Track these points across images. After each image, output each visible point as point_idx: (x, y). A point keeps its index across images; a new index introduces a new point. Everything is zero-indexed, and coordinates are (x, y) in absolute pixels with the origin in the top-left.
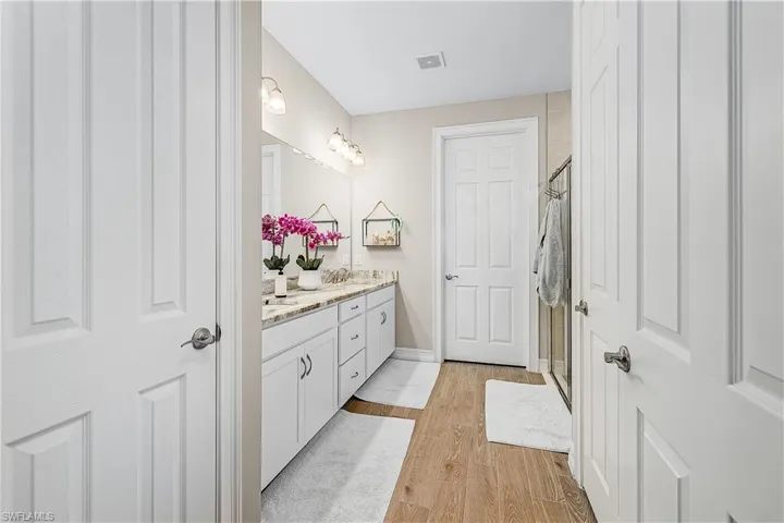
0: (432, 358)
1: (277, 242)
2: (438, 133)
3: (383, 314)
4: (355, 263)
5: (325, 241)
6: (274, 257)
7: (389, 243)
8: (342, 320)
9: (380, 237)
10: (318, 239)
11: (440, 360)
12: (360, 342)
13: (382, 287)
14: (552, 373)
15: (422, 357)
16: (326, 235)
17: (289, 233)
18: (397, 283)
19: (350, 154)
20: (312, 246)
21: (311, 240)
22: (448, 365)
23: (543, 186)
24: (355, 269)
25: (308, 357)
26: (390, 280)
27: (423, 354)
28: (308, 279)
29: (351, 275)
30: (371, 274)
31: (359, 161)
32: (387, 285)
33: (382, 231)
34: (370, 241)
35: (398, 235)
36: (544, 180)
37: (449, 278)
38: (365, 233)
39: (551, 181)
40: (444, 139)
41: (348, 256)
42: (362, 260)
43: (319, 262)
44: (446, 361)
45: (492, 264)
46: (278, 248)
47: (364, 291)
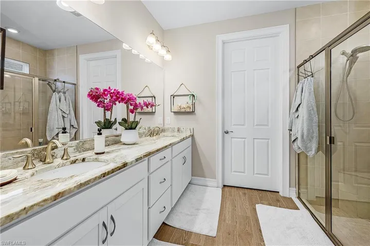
0: (215, 185)
1: (108, 108)
2: (221, 38)
3: (184, 158)
4: (166, 122)
5: (142, 108)
6: (106, 120)
7: (188, 110)
8: (151, 171)
9: (182, 107)
10: (136, 107)
11: (221, 185)
12: (168, 183)
13: (184, 139)
14: (299, 198)
15: (209, 184)
16: (142, 103)
17: (117, 103)
18: (192, 136)
19: (163, 52)
20: (132, 112)
21: (131, 107)
22: (226, 189)
23: (293, 72)
24: (166, 126)
25: (112, 218)
26: (188, 134)
27: (210, 182)
28: (128, 136)
29: (163, 131)
30: (176, 130)
31: (168, 57)
32: (187, 138)
33: (183, 103)
34: (175, 109)
35: (194, 105)
36: (293, 67)
37: (227, 133)
38: (172, 103)
39: (298, 67)
40: (224, 43)
41: (162, 118)
42: (171, 121)
43: (137, 123)
44: (224, 186)
45: (255, 124)
46: (108, 113)
47: (170, 145)
